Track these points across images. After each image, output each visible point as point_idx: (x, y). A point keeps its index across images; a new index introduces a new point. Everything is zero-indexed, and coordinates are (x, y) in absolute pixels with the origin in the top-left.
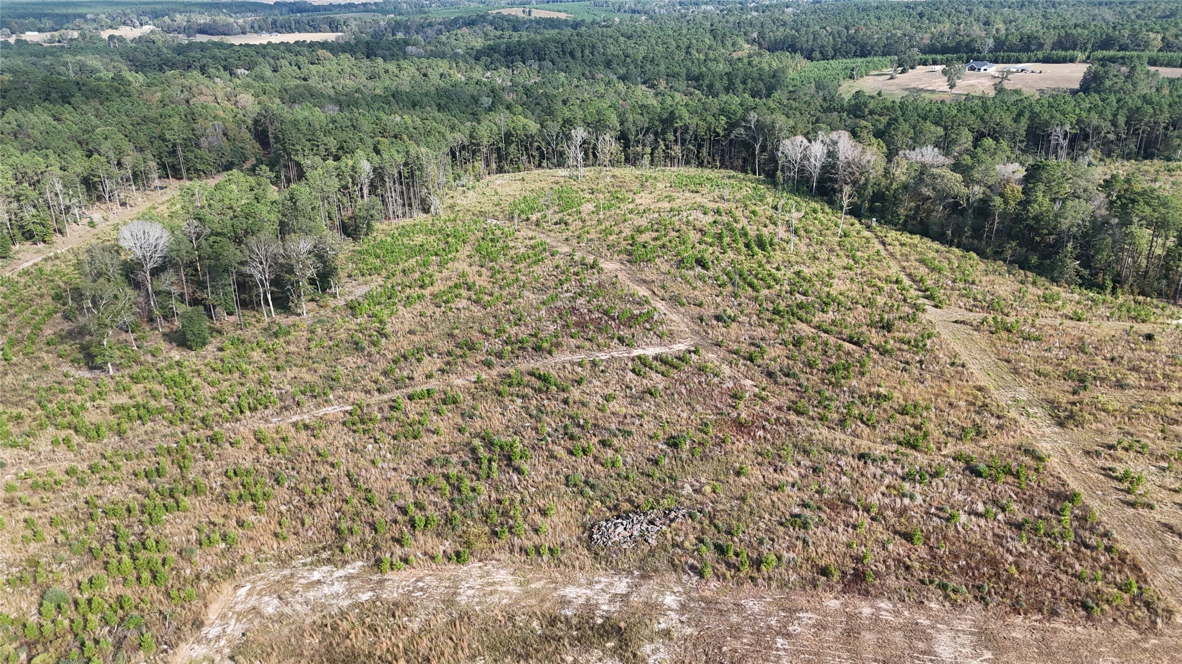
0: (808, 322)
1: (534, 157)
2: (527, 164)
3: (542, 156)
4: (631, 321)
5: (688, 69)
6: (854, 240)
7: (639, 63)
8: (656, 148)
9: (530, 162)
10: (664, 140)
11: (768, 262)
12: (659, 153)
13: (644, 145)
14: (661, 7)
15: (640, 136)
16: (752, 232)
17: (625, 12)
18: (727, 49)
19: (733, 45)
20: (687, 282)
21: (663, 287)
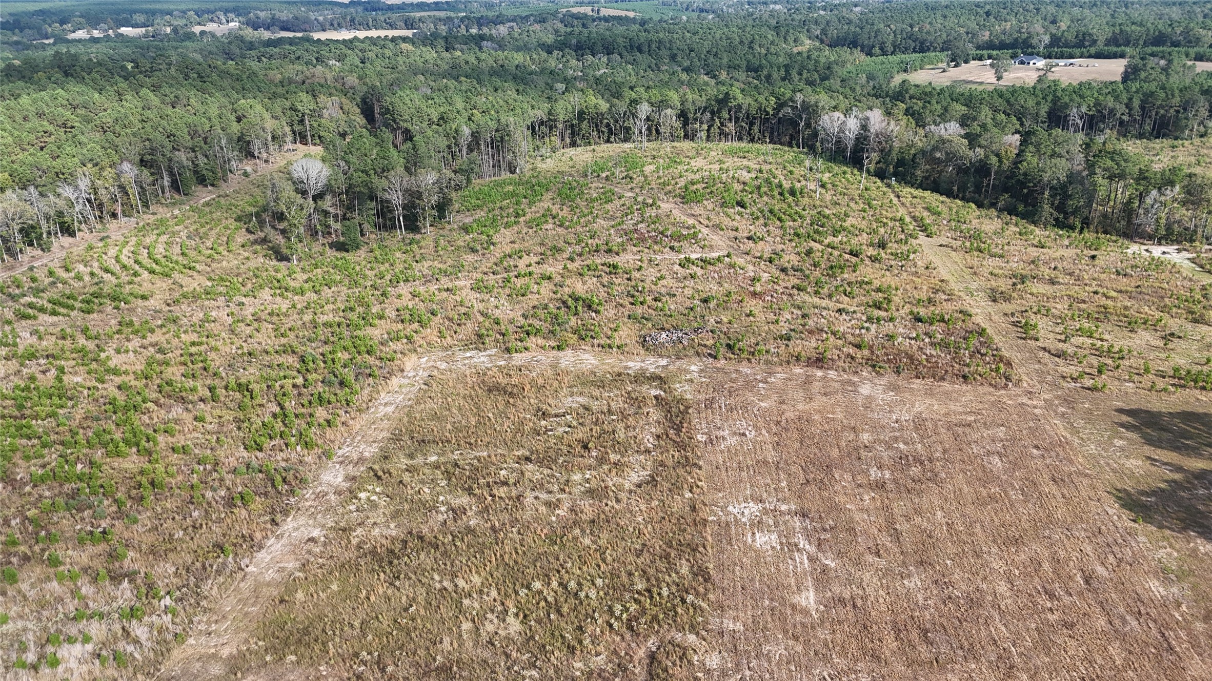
0: (820, 242)
1: (603, 132)
2: (597, 140)
3: (611, 132)
4: (680, 238)
5: (748, 62)
6: (874, 193)
7: (703, 56)
8: (712, 125)
9: (599, 137)
10: (720, 118)
11: (797, 205)
12: (715, 130)
13: (702, 123)
14: (729, 6)
15: (698, 115)
16: (786, 185)
17: (693, 11)
18: (789, 45)
19: (795, 41)
20: (728, 216)
21: (708, 219)
